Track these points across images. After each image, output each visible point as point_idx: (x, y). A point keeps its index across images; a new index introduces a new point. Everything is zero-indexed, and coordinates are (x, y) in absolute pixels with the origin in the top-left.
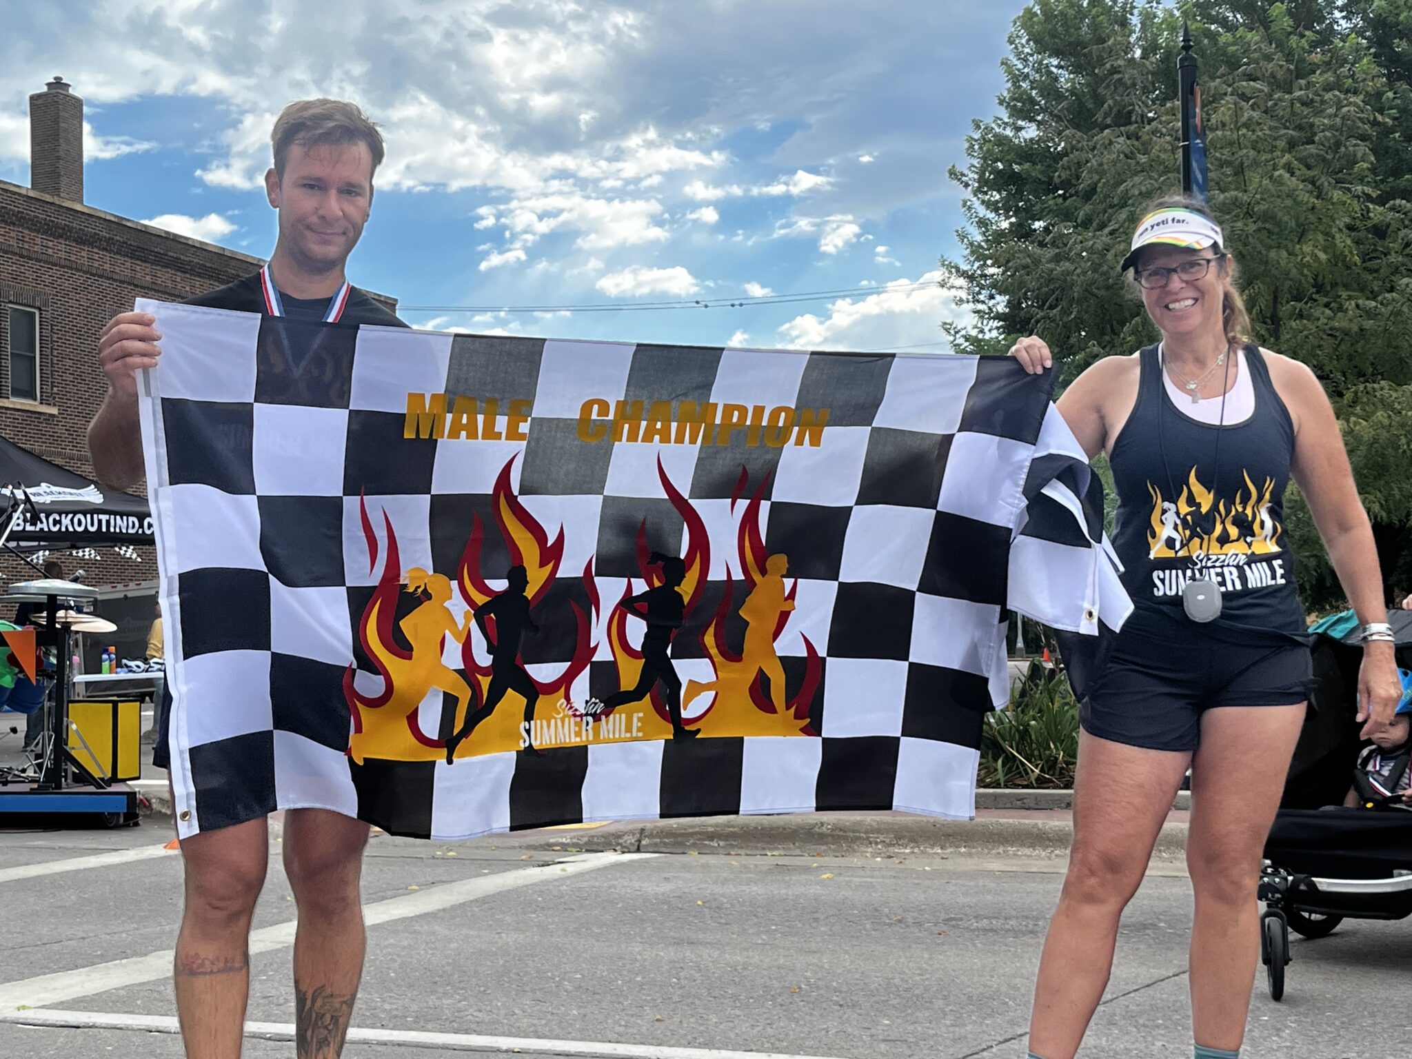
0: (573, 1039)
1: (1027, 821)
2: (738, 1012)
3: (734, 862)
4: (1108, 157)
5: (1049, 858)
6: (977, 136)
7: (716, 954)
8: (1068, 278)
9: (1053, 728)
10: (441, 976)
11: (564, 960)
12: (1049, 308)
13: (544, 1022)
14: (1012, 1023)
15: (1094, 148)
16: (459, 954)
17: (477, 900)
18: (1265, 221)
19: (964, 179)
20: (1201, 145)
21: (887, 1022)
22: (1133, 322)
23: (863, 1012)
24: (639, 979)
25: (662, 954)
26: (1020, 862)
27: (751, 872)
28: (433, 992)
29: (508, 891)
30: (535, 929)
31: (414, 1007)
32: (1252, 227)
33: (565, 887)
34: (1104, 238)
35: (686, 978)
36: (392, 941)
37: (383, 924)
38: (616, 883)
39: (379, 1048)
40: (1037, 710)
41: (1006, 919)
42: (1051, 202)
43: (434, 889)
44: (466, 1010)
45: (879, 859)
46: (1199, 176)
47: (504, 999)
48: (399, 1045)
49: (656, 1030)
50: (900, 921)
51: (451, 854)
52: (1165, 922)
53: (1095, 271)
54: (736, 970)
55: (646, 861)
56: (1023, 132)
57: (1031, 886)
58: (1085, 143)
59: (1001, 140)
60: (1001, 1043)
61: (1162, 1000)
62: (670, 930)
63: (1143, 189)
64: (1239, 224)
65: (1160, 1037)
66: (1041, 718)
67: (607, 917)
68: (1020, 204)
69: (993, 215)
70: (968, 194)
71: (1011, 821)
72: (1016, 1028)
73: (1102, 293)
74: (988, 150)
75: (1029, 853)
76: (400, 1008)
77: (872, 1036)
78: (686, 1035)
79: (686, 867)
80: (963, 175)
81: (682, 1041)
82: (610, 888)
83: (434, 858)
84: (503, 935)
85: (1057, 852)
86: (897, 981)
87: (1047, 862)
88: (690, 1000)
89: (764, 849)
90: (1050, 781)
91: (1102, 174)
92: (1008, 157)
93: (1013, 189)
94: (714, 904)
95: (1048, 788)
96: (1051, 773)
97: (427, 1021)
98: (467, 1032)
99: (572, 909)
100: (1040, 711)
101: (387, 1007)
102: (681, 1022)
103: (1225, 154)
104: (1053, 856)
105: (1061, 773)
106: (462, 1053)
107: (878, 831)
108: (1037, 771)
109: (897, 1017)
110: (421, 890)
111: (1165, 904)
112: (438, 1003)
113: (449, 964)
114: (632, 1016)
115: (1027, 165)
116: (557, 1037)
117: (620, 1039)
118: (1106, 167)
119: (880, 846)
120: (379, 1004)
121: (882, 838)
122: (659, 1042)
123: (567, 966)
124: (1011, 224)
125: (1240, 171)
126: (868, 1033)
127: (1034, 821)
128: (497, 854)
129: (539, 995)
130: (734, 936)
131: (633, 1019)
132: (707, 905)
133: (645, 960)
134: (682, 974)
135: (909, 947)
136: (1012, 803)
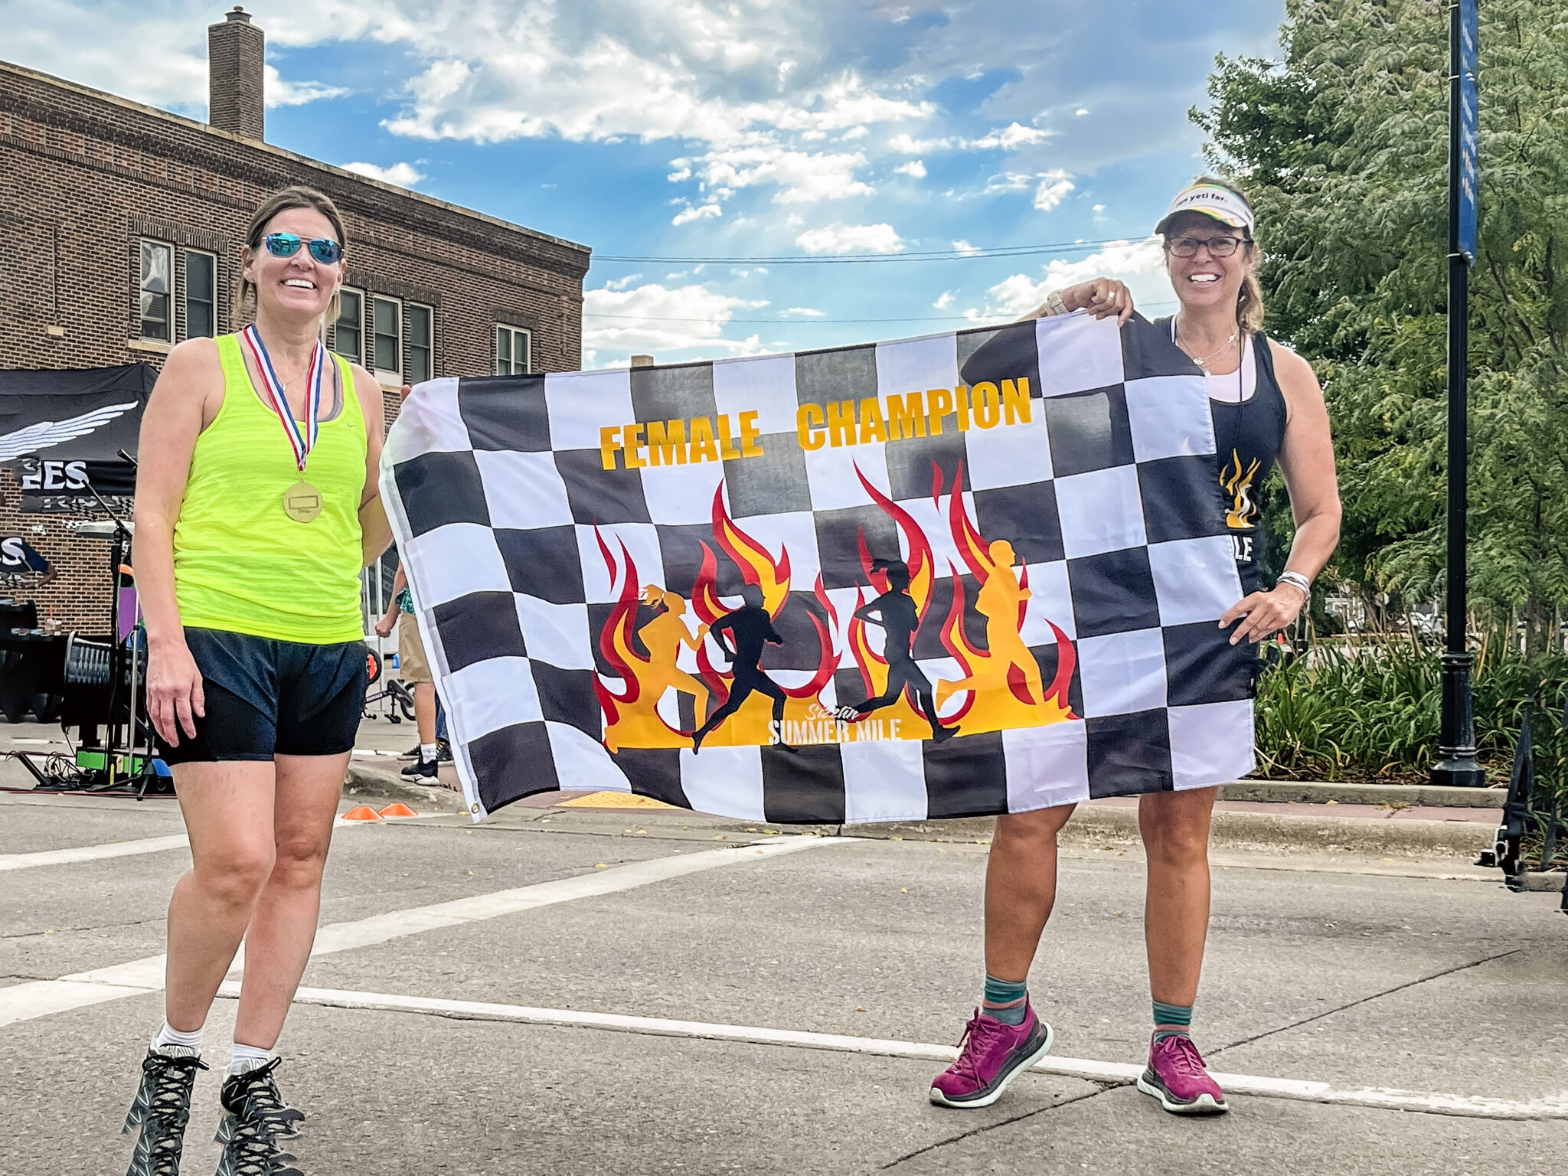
0: (769, 1027)
1: (1258, 814)
2: (945, 1005)
3: (941, 849)
4: (1368, 92)
5: (1283, 855)
6: (1220, 74)
7: (922, 943)
8: (1321, 226)
9: (1289, 715)
10: (629, 958)
11: (759, 945)
12: (1298, 259)
13: (738, 1008)
14: (1243, 1026)
15: (1353, 83)
16: (649, 935)
17: (667, 881)
18: (1541, 165)
19: (1205, 121)
20: (1472, 79)
21: (1107, 1021)
22: (1390, 276)
23: (1080, 1009)
24: (839, 967)
25: (864, 942)
26: (1250, 858)
27: (957, 860)
28: (623, 973)
29: (699, 873)
30: (729, 911)
31: (601, 988)
32: (1526, 172)
33: (761, 870)
34: (1361, 182)
35: (889, 968)
36: (578, 919)
37: (569, 901)
38: (813, 866)
39: (564, 1030)
40: (1272, 695)
41: (1235, 917)
42: (1298, 147)
43: (622, 868)
44: (656, 993)
45: (1097, 851)
46: (1469, 114)
47: (696, 983)
48: (585, 1027)
49: (857, 1020)
50: (1120, 916)
51: (641, 832)
52: (1410, 924)
53: (1350, 217)
54: (943, 961)
55: (847, 845)
56: (1271, 69)
57: (1262, 883)
58: (1342, 78)
59: (1246, 79)
60: (1230, 1046)
61: (1407, 1006)
62: (872, 917)
63: (1406, 128)
64: (1512, 167)
65: (1405, 1046)
66: (1277, 705)
67: (806, 901)
68: (1266, 150)
69: (1236, 160)
70: (1209, 138)
71: (1242, 813)
72: (1247, 1031)
73: (1356, 243)
74: (1232, 90)
75: (1260, 849)
76: (586, 989)
77: (1090, 1034)
78: (889, 1026)
79: (888, 853)
80: (1203, 116)
81: (886, 1034)
82: (808, 872)
83: (623, 836)
84: (696, 917)
85: (1292, 848)
86: (1117, 979)
87: (1280, 859)
88: (893, 991)
89: (973, 836)
90: (1286, 772)
91: (1359, 111)
92: (1254, 98)
93: (1259, 132)
94: (919, 892)
95: (1283, 780)
96: (1287, 763)
97: (615, 1003)
98: (656, 1016)
99: (768, 893)
100: (1276, 698)
101: (572, 987)
102: (884, 1013)
103: (1498, 91)
104: (1287, 851)
105: (1297, 765)
106: (651, 1037)
107: (1097, 821)
108: (1271, 762)
109: (1117, 1016)
110: (608, 868)
111: (1411, 905)
112: (626, 985)
113: (638, 945)
114: (832, 1005)
115: (1274, 107)
116: (752, 1025)
117: (818, 1028)
118: (1364, 104)
119: (1098, 837)
120: (564, 985)
121: (1100, 828)
122: (861, 1032)
123: (763, 951)
124: (1256, 171)
125: (1514, 109)
126: (1086, 1031)
127: (1266, 815)
128: (689, 834)
129: (734, 981)
130: (941, 926)
131: (832, 1009)
132: (912, 892)
133: (845, 948)
134: (885, 964)
135: (1130, 943)
136: (1243, 795)
